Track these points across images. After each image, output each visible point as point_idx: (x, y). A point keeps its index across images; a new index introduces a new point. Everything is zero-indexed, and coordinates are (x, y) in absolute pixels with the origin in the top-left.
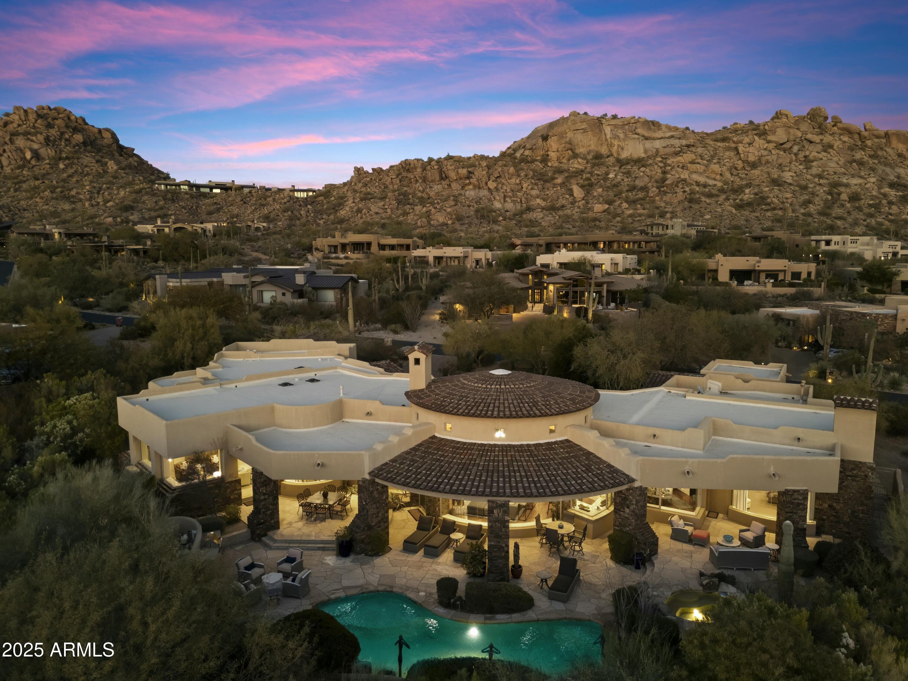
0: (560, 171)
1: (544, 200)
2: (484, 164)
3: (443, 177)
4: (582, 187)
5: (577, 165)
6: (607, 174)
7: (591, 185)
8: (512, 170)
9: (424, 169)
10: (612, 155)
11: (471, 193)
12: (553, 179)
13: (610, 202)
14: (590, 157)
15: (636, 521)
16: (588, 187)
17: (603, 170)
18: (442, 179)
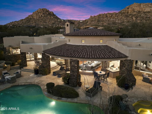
0: (131, 15)
1: (127, 20)
2: (115, 14)
3: (107, 16)
4: (135, 18)
5: (134, 13)
6: (141, 15)
7: (137, 17)
8: (120, 15)
9: (103, 15)
10: (142, 11)
11: (112, 19)
12: (129, 16)
13: (141, 20)
14: (137, 12)
15: (127, 72)
16: (136, 18)
17: (140, 14)
18: (106, 17)
